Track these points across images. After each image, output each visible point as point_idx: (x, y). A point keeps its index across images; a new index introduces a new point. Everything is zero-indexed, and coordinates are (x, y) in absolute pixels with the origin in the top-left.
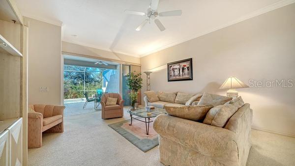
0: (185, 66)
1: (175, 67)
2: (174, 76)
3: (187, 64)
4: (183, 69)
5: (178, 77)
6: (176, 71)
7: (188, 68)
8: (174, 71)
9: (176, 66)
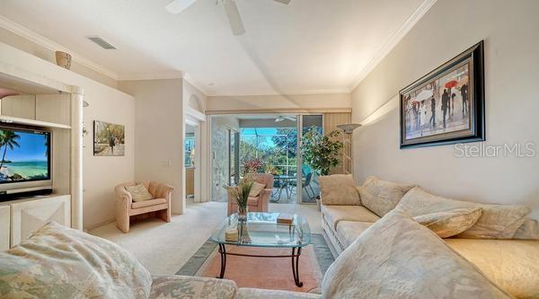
0: (453, 84)
1: (419, 98)
2: (418, 127)
3: (462, 76)
4: (446, 98)
5: (427, 133)
6: (422, 109)
7: (464, 88)
8: (417, 113)
9: (424, 92)
